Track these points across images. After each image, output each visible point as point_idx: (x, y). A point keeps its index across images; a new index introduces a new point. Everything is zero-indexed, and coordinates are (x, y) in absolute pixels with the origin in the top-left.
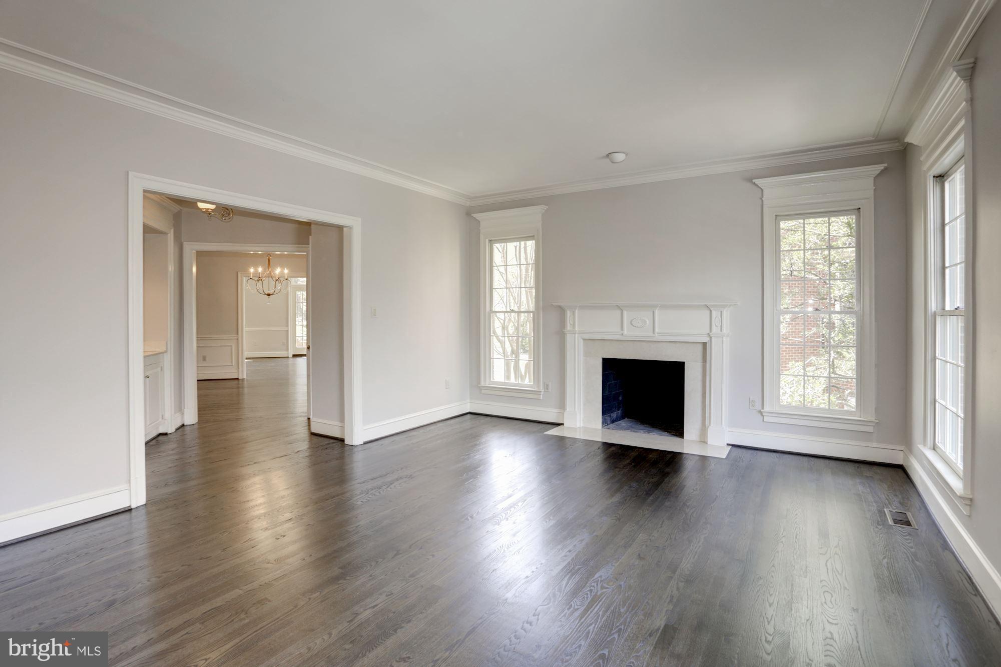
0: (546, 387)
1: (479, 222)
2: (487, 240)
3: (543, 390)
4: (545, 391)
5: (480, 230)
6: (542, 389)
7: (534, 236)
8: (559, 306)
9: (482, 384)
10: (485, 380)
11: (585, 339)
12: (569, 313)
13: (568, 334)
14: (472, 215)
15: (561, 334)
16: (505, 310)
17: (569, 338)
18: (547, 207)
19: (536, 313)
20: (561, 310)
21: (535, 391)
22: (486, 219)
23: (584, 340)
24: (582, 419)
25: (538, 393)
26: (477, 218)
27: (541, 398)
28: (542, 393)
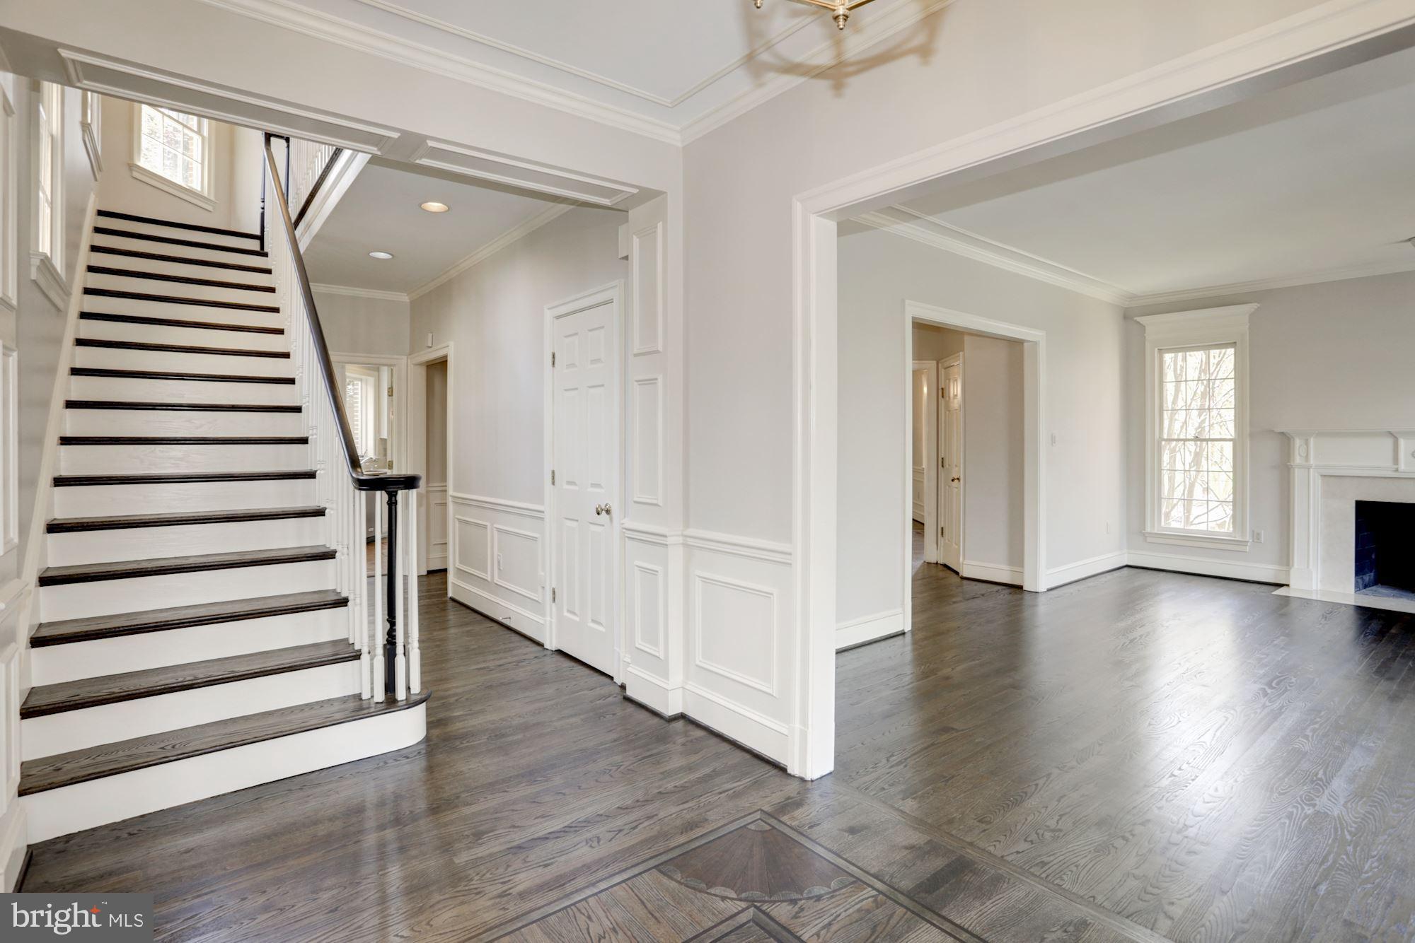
0: (1256, 536)
1: (1144, 327)
2: (1156, 349)
3: (1251, 541)
4: (1253, 541)
5: (1145, 337)
6: (1248, 538)
7: (1235, 343)
8: (1283, 433)
9: (1148, 529)
10: (1153, 526)
11: (1325, 476)
12: (1298, 442)
13: (1296, 470)
14: (1135, 318)
15: (1285, 469)
16: (1184, 438)
17: (1298, 475)
18: (1259, 305)
19: (1237, 443)
20: (1285, 439)
21: (1238, 541)
22: (1153, 324)
23: (1323, 476)
24: (1319, 580)
25: (1244, 543)
26: (1141, 322)
27: (1248, 551)
28: (1249, 544)
